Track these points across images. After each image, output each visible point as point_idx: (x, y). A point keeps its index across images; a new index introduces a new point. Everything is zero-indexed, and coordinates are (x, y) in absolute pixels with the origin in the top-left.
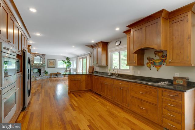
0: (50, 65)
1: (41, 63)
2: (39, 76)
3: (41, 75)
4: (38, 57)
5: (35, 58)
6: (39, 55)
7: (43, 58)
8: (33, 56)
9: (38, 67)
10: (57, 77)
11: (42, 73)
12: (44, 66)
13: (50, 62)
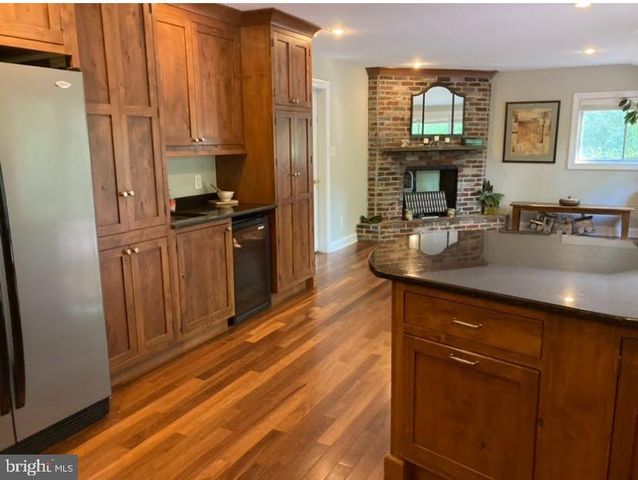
0: (522, 148)
1: (458, 129)
2: (444, 214)
3: (452, 212)
4: (440, 96)
5: (418, 100)
6: (443, 78)
7: (476, 95)
8: (405, 89)
9: (437, 158)
10: (548, 229)
11: (460, 199)
12: (479, 151)
13: (521, 124)
